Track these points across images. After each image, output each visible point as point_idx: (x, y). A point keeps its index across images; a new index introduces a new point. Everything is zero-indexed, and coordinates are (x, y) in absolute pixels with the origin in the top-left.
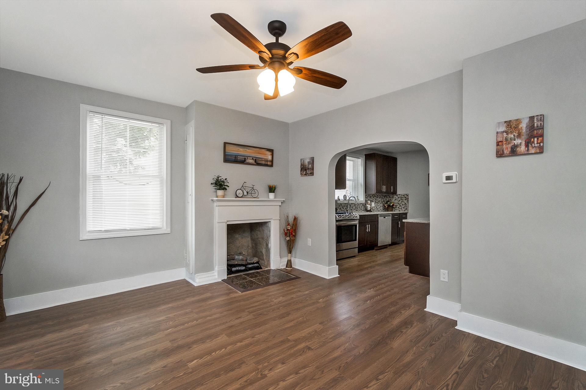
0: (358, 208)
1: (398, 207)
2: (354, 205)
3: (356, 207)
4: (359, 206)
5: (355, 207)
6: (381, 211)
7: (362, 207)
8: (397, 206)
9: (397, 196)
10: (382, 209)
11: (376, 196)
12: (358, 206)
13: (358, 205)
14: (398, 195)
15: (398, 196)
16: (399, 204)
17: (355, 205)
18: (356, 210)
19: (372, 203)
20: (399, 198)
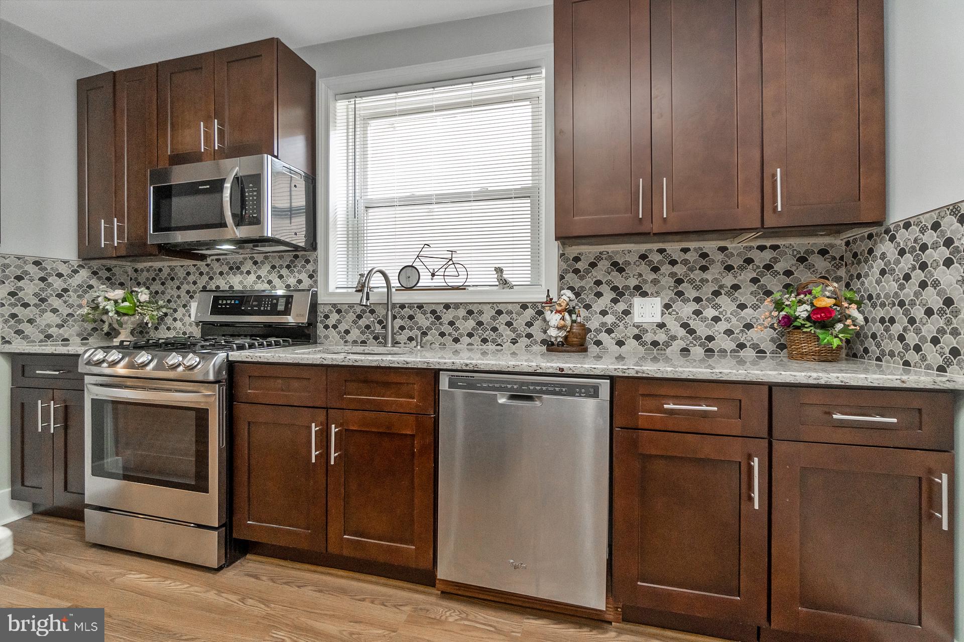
0: (502, 328)
1: (896, 329)
2: (462, 312)
3: (480, 324)
4: (504, 318)
5: (471, 323)
6: (749, 353)
7: (529, 324)
8: (892, 321)
9: (893, 238)
10: (768, 346)
11: (691, 256)
12: (494, 318)
13: (499, 313)
14: (897, 227)
15: (903, 236)
16: (902, 304)
17: (470, 312)
18: (485, 341)
19: (637, 301)
20: (902, 253)
